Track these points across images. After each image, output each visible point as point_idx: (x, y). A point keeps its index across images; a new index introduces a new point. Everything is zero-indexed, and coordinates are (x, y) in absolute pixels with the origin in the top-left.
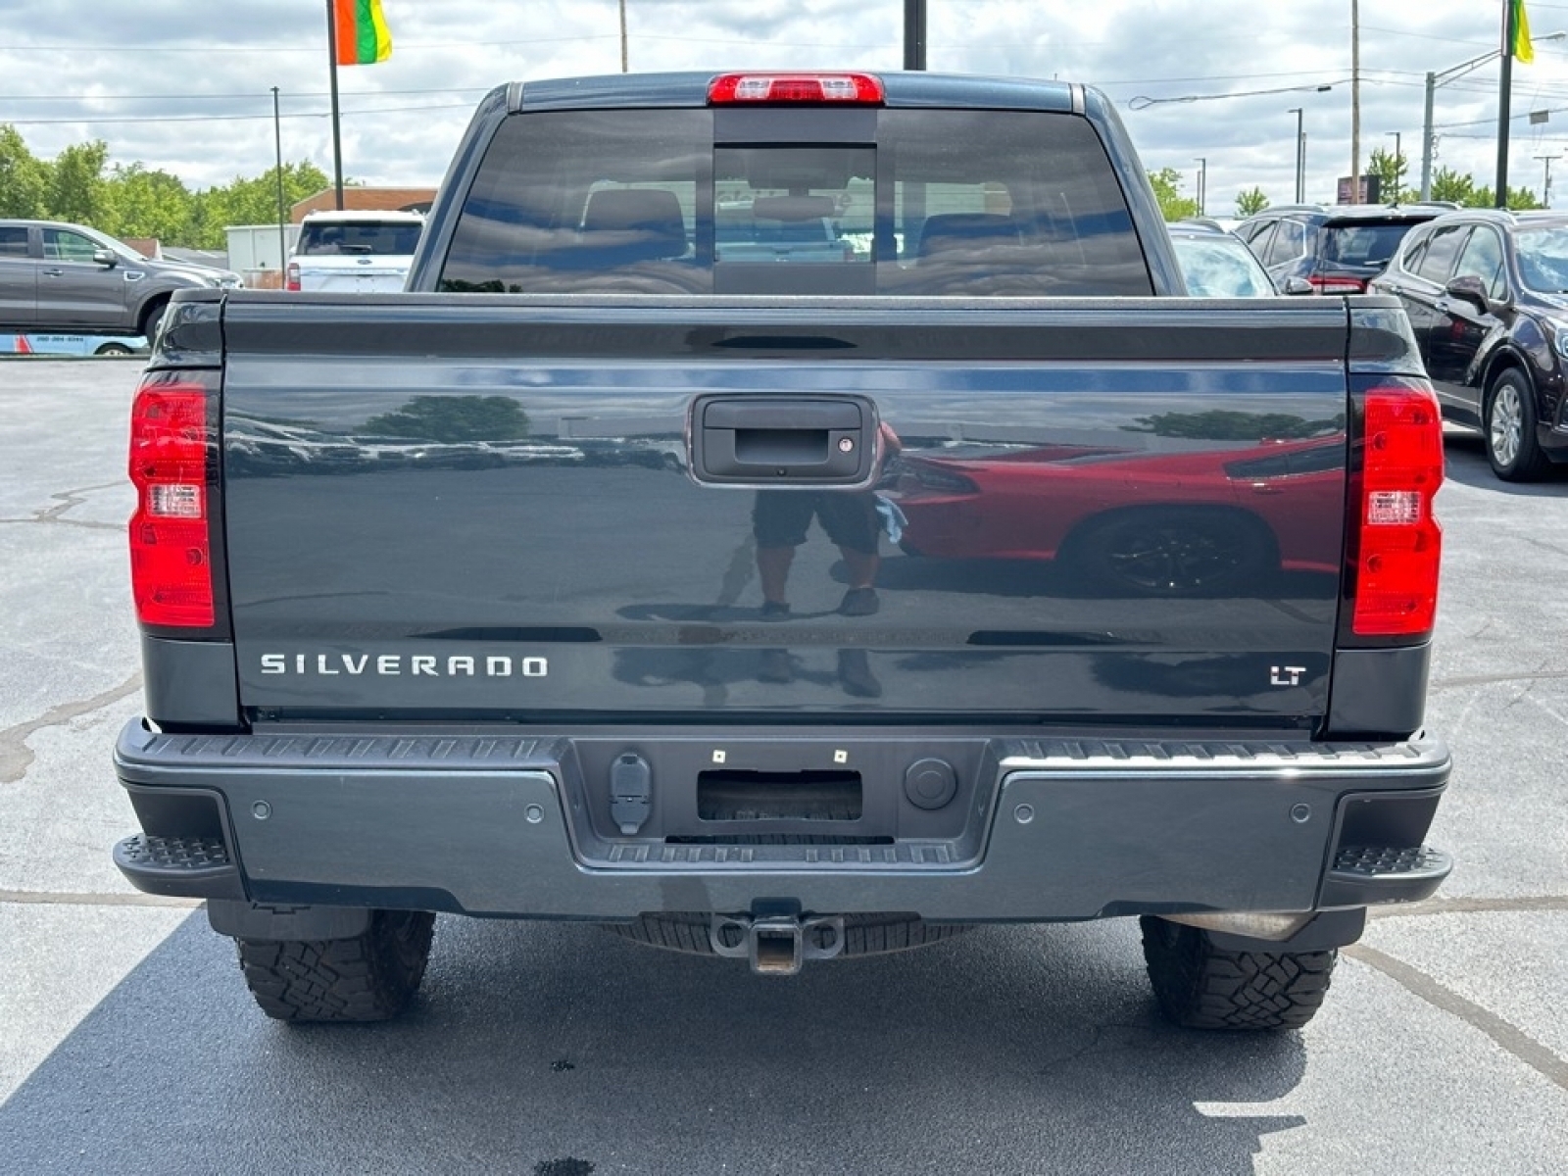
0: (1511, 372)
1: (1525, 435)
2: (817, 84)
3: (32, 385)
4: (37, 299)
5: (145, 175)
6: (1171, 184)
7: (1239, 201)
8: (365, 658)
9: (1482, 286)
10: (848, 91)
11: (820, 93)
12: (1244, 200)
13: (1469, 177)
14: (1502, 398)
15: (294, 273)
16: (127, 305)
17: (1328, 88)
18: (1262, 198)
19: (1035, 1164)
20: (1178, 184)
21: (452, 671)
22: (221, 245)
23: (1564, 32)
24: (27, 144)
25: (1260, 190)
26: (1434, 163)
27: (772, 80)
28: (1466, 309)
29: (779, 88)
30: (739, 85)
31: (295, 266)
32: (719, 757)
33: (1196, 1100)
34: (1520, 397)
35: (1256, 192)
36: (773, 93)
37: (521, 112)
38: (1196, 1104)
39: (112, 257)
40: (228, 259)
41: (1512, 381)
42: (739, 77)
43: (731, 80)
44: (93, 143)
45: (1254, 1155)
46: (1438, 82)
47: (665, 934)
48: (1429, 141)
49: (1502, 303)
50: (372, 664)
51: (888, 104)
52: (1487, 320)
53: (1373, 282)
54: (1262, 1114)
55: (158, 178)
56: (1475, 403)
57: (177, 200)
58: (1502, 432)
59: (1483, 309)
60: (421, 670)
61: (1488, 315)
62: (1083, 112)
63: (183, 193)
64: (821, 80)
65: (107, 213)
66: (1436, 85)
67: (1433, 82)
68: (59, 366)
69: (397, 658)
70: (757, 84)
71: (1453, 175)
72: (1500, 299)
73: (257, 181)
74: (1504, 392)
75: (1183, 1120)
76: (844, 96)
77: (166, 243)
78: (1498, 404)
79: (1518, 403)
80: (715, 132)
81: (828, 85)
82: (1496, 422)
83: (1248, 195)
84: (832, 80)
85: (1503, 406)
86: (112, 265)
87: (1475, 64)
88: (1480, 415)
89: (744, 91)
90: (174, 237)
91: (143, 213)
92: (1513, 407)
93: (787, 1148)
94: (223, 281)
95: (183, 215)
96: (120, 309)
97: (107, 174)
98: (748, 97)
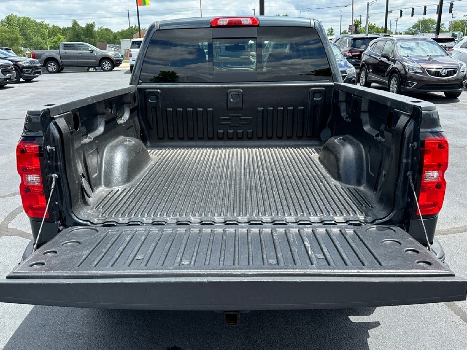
0: (395, 74)
1: (398, 89)
2: (240, 20)
3: (76, 79)
4: (78, 59)
5: (104, 29)
7: (328, 30)
9: (388, 54)
10: (249, 22)
11: (241, 23)
13: (375, 24)
14: (393, 80)
15: (130, 53)
16: (96, 60)
18: (333, 29)
19: (307, 345)
22: (119, 43)
24: (78, 23)
26: (368, 22)
27: (228, 19)
28: (385, 60)
29: (230, 21)
30: (219, 21)
31: (130, 51)
33: (349, 316)
34: (397, 80)
36: (229, 23)
37: (159, 30)
38: (350, 317)
39: (92, 50)
40: (120, 47)
41: (395, 76)
42: (219, 19)
43: (217, 20)
44: (92, 23)
45: (368, 339)
46: (370, 4)
48: (368, 17)
49: (393, 59)
51: (260, 26)
52: (389, 62)
53: (364, 53)
54: (368, 321)
55: (107, 29)
56: (386, 81)
57: (111, 34)
58: (392, 88)
59: (389, 60)
61: (390, 61)
62: (314, 27)
63: (112, 32)
64: (242, 19)
65: (97, 37)
68: (83, 74)
70: (224, 20)
71: (371, 24)
72: (393, 57)
73: (126, 30)
74: (393, 79)
75: (347, 325)
76: (248, 24)
77: (109, 43)
78: (392, 82)
79: (396, 82)
80: (213, 35)
81: (244, 21)
82: (391, 86)
83: (330, 29)
84: (245, 19)
85: (393, 82)
86: (93, 51)
88: (388, 83)
89: (221, 22)
90: (110, 42)
91: (104, 37)
92: (395, 82)
93: (236, 340)
94: (116, 54)
95: (112, 37)
96: (95, 61)
97: (96, 29)
98: (222, 24)
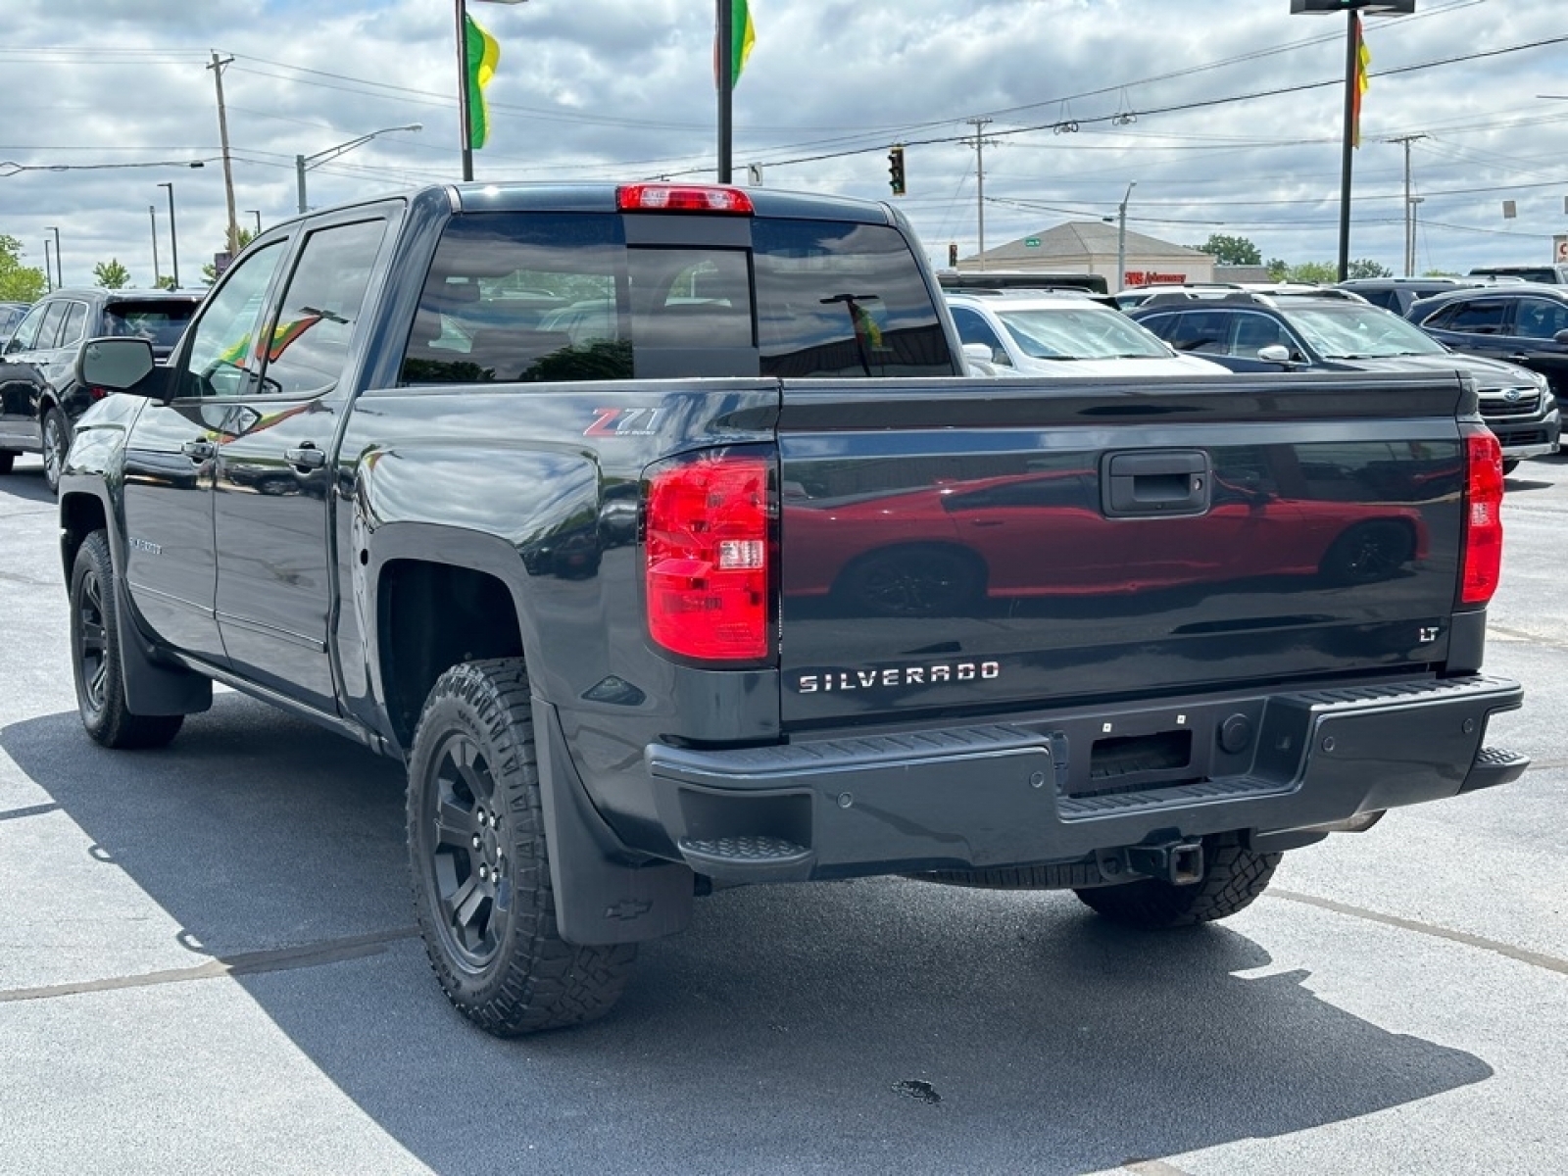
6: (12, 252)
7: (98, 273)
8: (874, 673)
10: (726, 203)
11: (706, 204)
12: (103, 271)
17: (201, 165)
18: (122, 271)
20: (19, 252)
21: (934, 678)
23: (419, 124)
25: (119, 263)
29: (675, 199)
32: (1107, 728)
35: (115, 264)
36: (671, 202)
37: (462, 212)
46: (308, 165)
47: (1036, 875)
50: (879, 679)
51: (756, 214)
60: (913, 680)
66: (306, 168)
67: (303, 165)
69: (896, 671)
83: (107, 267)
87: (342, 150)
